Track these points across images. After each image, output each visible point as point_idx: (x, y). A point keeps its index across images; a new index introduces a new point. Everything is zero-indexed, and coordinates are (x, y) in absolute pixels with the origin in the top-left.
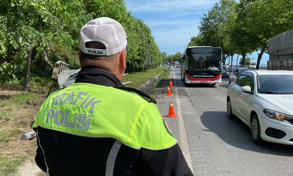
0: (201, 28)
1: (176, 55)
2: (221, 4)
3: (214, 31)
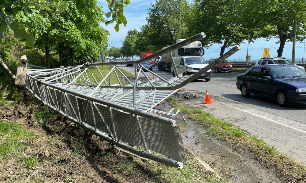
0: (149, 20)
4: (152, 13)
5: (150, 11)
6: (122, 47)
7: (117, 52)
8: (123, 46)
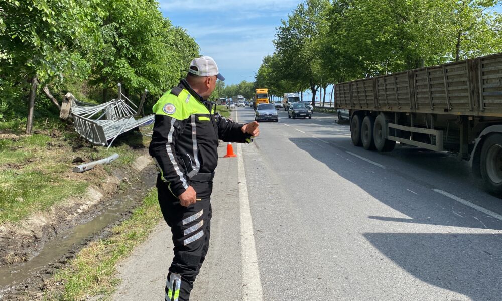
0: (278, 44)
1: (240, 87)
2: (307, 5)
3: (298, 48)
4: (282, 33)
5: (279, 30)
6: (255, 83)
7: (248, 90)
8: (256, 80)
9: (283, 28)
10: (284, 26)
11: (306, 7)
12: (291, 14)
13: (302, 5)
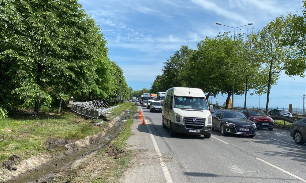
0: (164, 71)
5: (165, 64)
9: (168, 63)
10: (168, 62)
11: (180, 53)
12: (172, 56)
13: (178, 52)
